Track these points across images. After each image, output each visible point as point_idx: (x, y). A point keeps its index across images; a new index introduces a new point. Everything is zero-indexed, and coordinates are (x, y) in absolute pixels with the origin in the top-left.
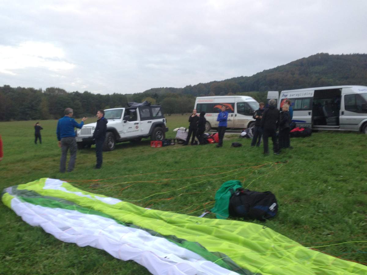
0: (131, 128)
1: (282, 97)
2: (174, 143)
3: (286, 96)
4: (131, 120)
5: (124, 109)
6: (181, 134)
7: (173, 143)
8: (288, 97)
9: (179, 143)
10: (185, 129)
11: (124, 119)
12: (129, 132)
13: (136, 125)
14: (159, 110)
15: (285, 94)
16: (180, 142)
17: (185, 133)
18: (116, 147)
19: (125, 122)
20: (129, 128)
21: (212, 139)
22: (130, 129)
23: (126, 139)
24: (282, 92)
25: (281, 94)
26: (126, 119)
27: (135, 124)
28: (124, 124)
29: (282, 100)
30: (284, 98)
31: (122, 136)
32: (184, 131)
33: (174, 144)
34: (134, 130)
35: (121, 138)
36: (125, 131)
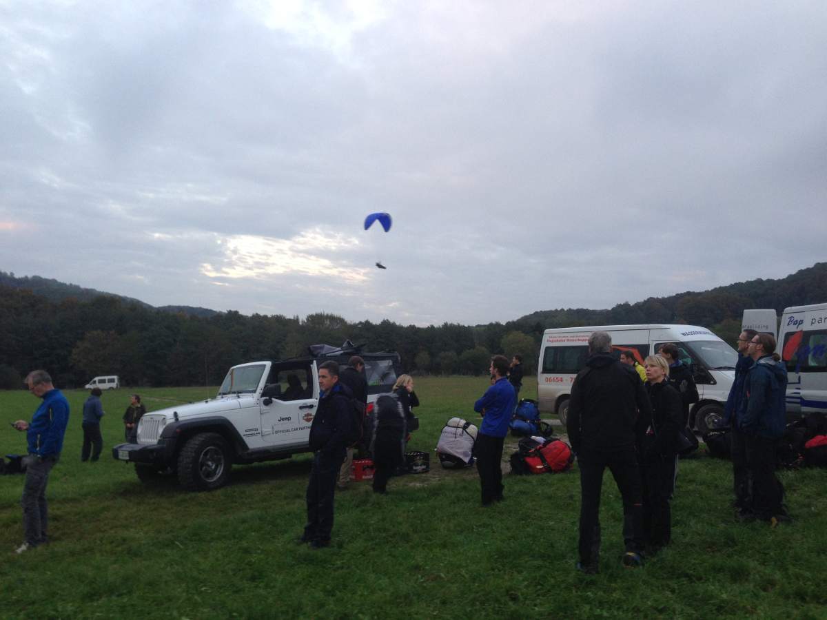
0: (288, 419)
1: (785, 329)
2: (424, 467)
3: (801, 322)
4: (285, 397)
5: (268, 364)
6: (454, 439)
7: (419, 468)
8: (806, 327)
9: (445, 467)
10: (463, 422)
11: (263, 395)
12: (277, 432)
13: (306, 411)
14: (390, 368)
15: (797, 317)
16: (447, 463)
17: (462, 435)
18: (231, 478)
19: (267, 403)
20: (282, 419)
21: (537, 459)
22: (282, 422)
23: (265, 454)
24: (787, 309)
25: (785, 318)
26: (270, 395)
27: (301, 408)
28: (264, 407)
29: (788, 335)
30: (793, 329)
31: (253, 443)
32: (460, 430)
33: (426, 471)
34: (297, 426)
35: (249, 451)
36: (267, 430)
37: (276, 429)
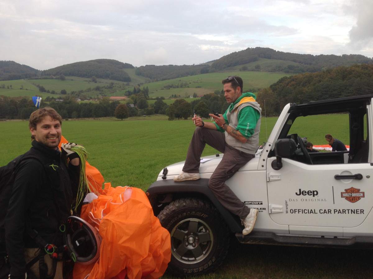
11: (271, 154)
13: (348, 184)
19: (276, 166)
22: (303, 196)
28: (273, 172)
36: (276, 206)
37: (291, 206)
